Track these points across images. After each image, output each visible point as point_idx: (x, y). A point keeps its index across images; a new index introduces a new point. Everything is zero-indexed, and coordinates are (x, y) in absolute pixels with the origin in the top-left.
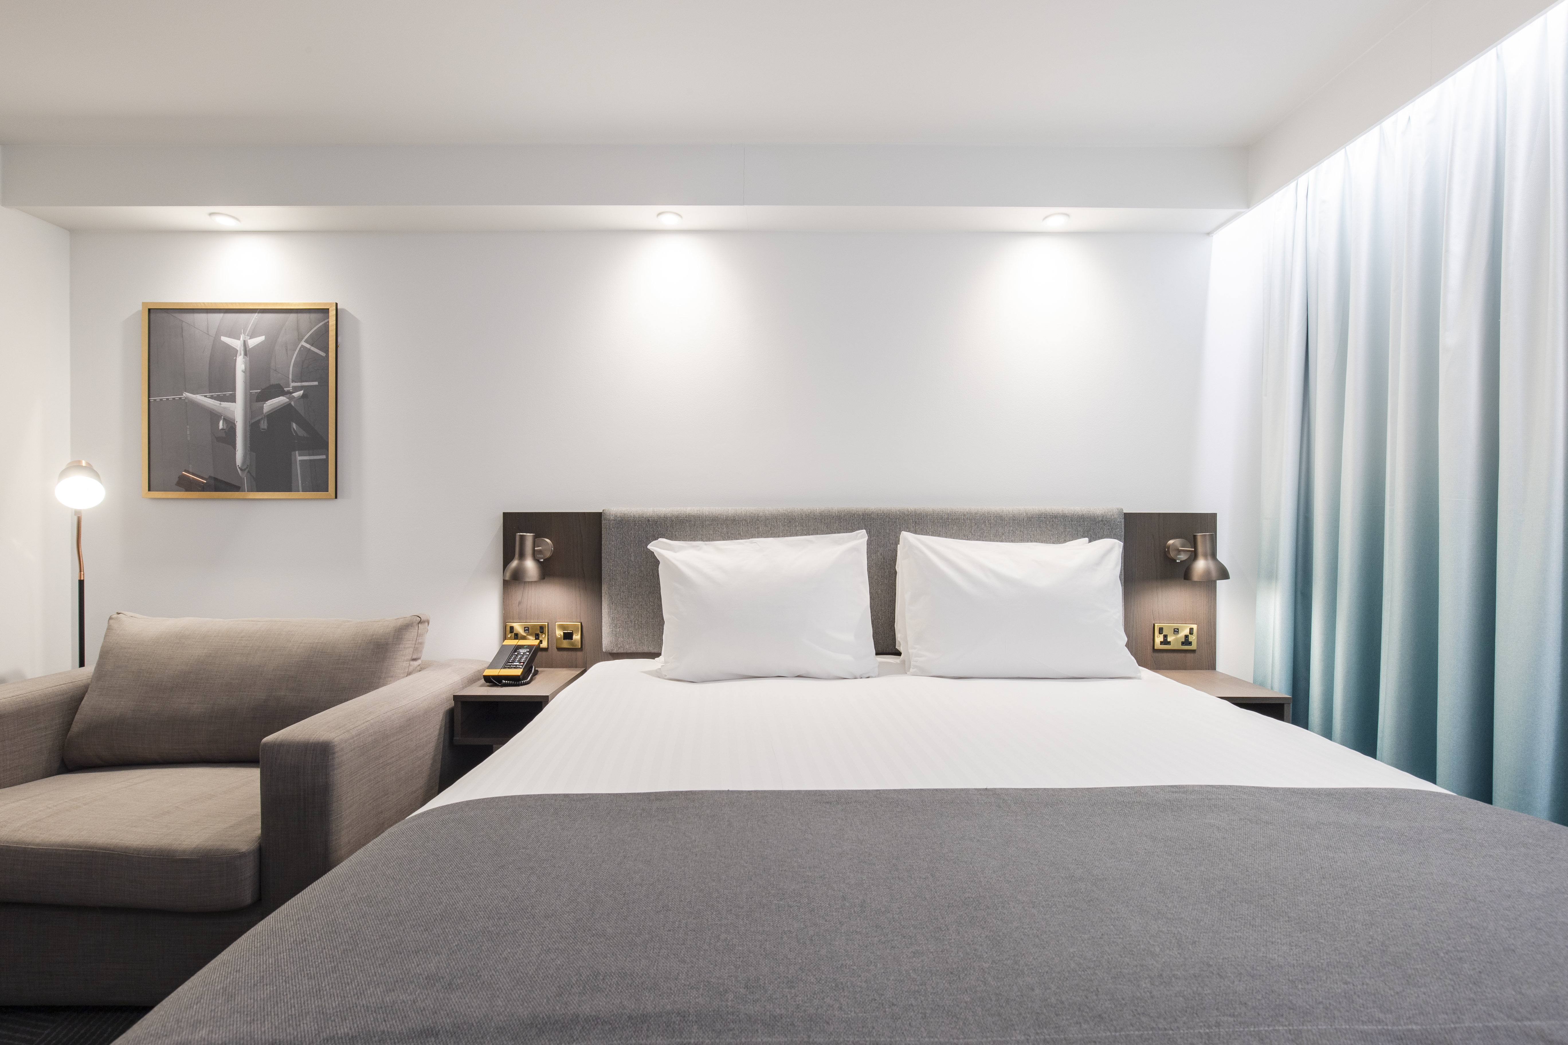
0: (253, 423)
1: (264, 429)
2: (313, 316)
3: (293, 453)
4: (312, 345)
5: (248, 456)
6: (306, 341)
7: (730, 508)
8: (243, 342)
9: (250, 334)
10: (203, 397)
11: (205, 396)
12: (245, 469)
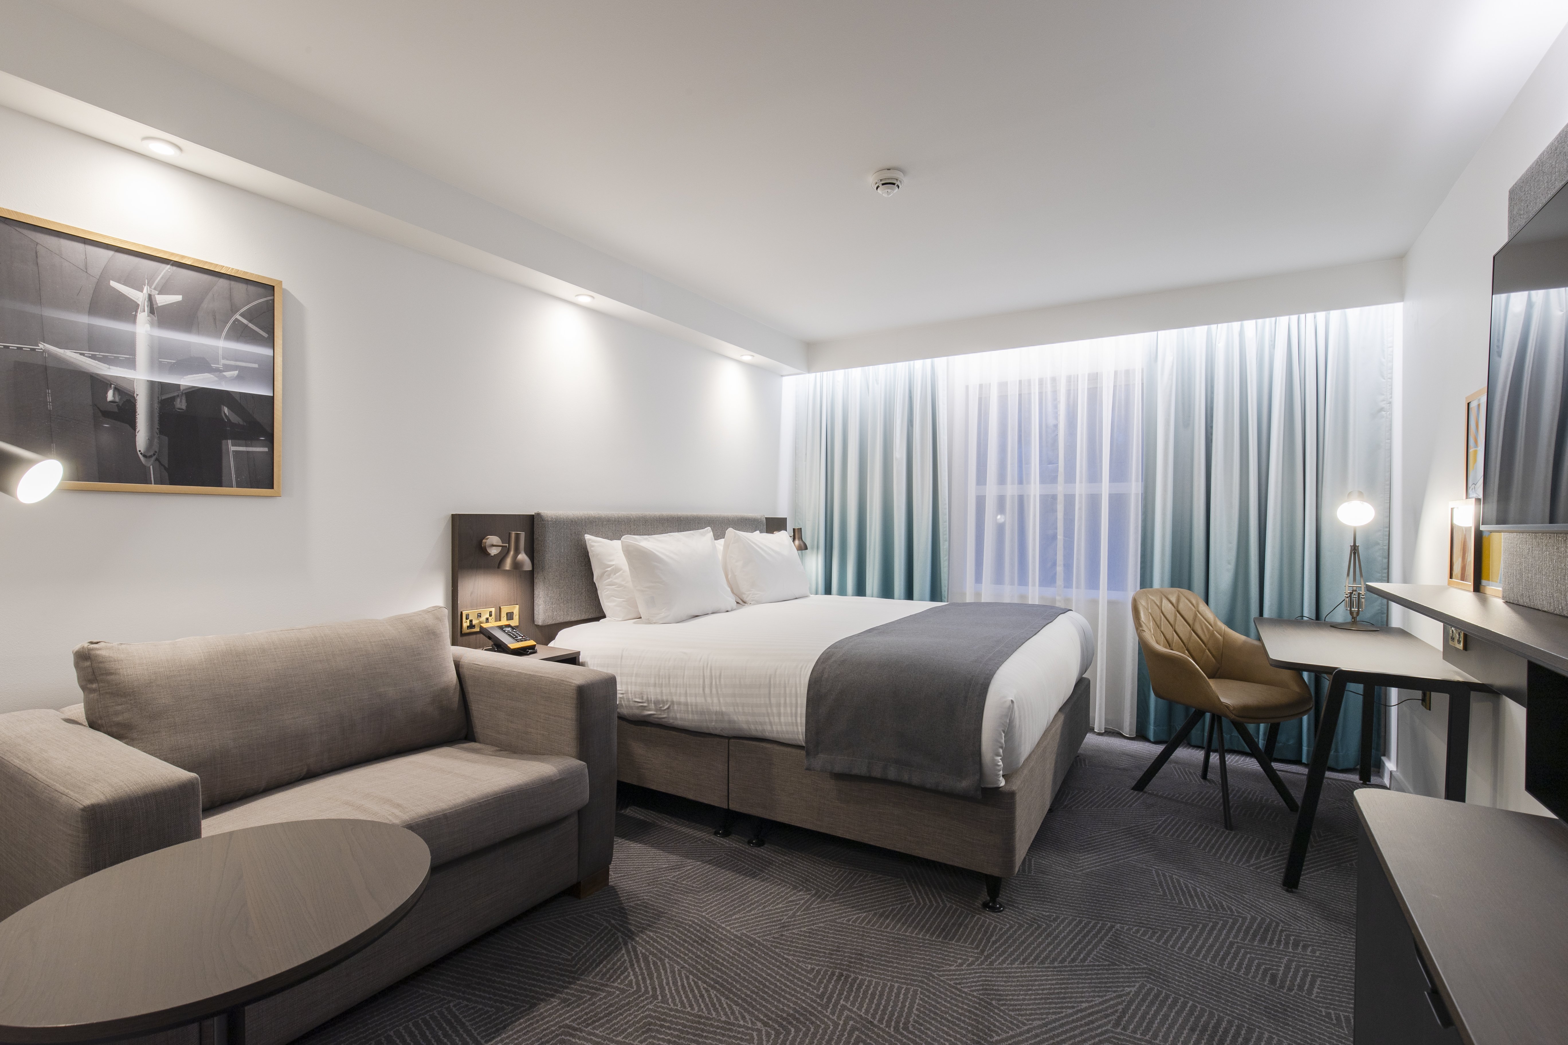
0: (164, 400)
1: (182, 409)
2: (252, 289)
3: (224, 442)
4: (250, 321)
5: (156, 440)
6: (242, 315)
7: (632, 513)
8: (147, 296)
9: (159, 289)
10: (78, 355)
11: (81, 354)
12: (151, 457)
